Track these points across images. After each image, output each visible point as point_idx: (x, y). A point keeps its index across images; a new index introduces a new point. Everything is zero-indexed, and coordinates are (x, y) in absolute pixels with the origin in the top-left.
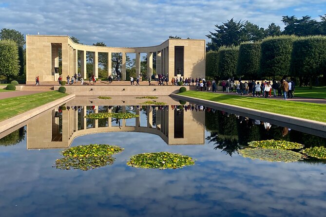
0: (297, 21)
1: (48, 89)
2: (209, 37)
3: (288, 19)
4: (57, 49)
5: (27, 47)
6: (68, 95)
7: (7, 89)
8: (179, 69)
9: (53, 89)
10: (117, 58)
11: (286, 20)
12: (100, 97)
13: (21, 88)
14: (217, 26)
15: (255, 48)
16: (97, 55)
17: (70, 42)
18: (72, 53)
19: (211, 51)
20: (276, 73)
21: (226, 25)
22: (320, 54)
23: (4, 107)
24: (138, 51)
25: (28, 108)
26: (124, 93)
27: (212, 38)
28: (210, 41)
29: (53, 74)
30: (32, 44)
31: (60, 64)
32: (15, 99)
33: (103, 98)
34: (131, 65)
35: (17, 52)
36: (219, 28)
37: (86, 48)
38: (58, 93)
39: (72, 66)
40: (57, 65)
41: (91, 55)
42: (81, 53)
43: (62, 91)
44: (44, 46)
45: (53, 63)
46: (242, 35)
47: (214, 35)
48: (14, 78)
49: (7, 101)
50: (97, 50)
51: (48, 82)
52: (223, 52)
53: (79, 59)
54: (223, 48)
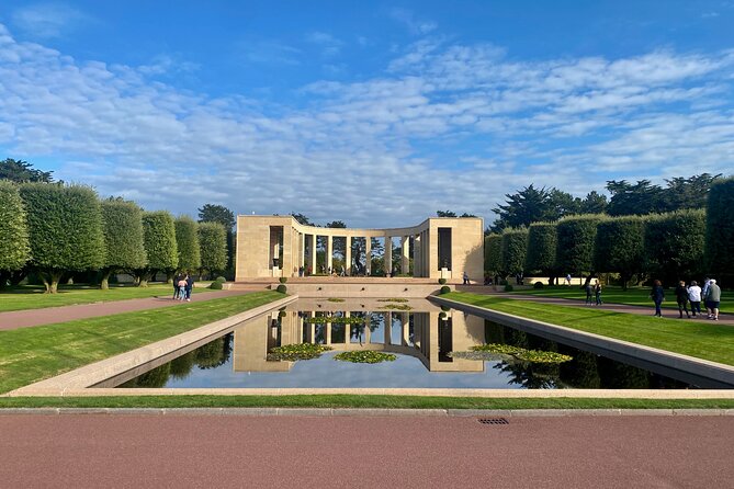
0: (629, 188)
1: (263, 288)
2: (497, 212)
3: (616, 184)
4: (277, 234)
5: (238, 230)
6: (288, 295)
7: (211, 287)
8: (445, 261)
9: (270, 287)
10: (359, 244)
11: (613, 186)
12: (330, 300)
13: (228, 286)
14: (508, 196)
15: (551, 232)
16: (331, 241)
17: (295, 223)
18: (297, 238)
19: (493, 235)
20: (578, 267)
21: (522, 194)
22: (634, 241)
23: (212, 309)
24: (389, 233)
25: (239, 310)
26: (363, 294)
27: (502, 214)
28: (498, 217)
29: (271, 268)
30: (245, 227)
31: (281, 253)
32: (224, 300)
33: (334, 300)
34: (382, 253)
35: (224, 238)
36: (512, 198)
37: (315, 232)
38: (276, 293)
39: (297, 257)
40: (276, 256)
41: (323, 240)
42: (308, 238)
43: (281, 290)
44: (261, 230)
45: (272, 252)
46: (546, 209)
47: (505, 208)
48: (219, 272)
49: (215, 302)
50: (331, 233)
51: (264, 279)
52: (508, 236)
53: (306, 245)
54: (509, 230)
